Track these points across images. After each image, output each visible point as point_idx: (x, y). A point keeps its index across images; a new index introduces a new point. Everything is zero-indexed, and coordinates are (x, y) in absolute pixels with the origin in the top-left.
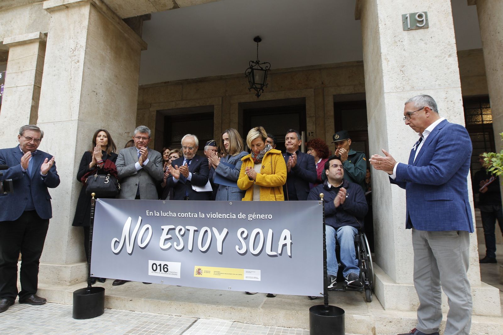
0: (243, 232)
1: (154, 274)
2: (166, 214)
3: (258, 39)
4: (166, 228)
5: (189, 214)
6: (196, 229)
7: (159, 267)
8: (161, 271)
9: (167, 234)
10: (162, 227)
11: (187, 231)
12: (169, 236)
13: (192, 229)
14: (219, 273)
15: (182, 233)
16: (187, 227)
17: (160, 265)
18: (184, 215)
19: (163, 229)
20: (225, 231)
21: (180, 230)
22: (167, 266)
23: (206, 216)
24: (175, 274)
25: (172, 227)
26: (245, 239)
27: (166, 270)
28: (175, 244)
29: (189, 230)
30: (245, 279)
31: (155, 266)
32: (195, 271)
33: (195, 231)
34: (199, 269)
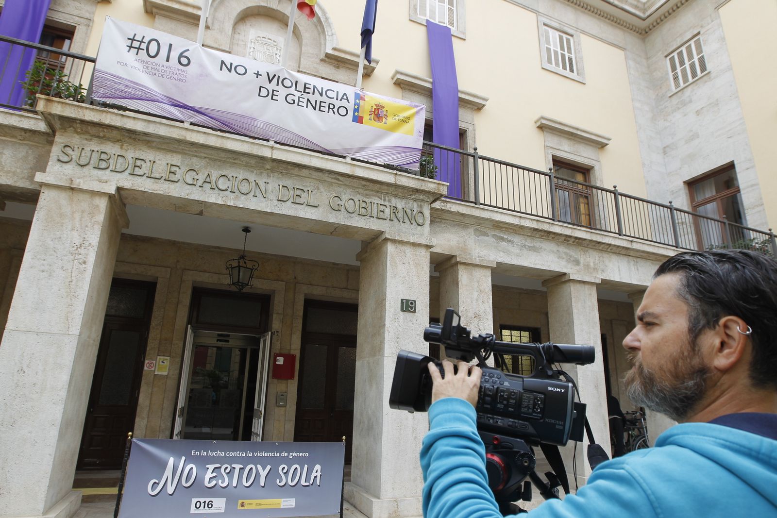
0: (284, 468)
1: (197, 511)
2: (214, 454)
3: (246, 230)
4: (211, 467)
5: (238, 453)
6: (242, 466)
7: (203, 505)
8: (204, 508)
9: (212, 473)
10: (207, 466)
11: (232, 469)
12: (214, 474)
13: (238, 467)
14: (260, 504)
15: (228, 471)
16: (233, 466)
17: (205, 502)
18: (232, 454)
19: (208, 468)
20: (269, 467)
21: (226, 468)
22: (212, 502)
23: (253, 454)
24: (219, 508)
25: (219, 465)
26: (285, 473)
27: (210, 506)
28: (220, 481)
29: (234, 468)
30: (282, 507)
31: (198, 503)
32: (239, 504)
33: (240, 469)
34: (243, 503)
